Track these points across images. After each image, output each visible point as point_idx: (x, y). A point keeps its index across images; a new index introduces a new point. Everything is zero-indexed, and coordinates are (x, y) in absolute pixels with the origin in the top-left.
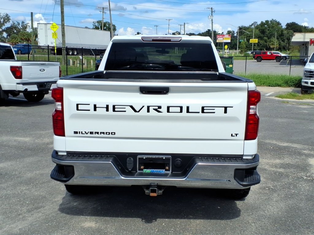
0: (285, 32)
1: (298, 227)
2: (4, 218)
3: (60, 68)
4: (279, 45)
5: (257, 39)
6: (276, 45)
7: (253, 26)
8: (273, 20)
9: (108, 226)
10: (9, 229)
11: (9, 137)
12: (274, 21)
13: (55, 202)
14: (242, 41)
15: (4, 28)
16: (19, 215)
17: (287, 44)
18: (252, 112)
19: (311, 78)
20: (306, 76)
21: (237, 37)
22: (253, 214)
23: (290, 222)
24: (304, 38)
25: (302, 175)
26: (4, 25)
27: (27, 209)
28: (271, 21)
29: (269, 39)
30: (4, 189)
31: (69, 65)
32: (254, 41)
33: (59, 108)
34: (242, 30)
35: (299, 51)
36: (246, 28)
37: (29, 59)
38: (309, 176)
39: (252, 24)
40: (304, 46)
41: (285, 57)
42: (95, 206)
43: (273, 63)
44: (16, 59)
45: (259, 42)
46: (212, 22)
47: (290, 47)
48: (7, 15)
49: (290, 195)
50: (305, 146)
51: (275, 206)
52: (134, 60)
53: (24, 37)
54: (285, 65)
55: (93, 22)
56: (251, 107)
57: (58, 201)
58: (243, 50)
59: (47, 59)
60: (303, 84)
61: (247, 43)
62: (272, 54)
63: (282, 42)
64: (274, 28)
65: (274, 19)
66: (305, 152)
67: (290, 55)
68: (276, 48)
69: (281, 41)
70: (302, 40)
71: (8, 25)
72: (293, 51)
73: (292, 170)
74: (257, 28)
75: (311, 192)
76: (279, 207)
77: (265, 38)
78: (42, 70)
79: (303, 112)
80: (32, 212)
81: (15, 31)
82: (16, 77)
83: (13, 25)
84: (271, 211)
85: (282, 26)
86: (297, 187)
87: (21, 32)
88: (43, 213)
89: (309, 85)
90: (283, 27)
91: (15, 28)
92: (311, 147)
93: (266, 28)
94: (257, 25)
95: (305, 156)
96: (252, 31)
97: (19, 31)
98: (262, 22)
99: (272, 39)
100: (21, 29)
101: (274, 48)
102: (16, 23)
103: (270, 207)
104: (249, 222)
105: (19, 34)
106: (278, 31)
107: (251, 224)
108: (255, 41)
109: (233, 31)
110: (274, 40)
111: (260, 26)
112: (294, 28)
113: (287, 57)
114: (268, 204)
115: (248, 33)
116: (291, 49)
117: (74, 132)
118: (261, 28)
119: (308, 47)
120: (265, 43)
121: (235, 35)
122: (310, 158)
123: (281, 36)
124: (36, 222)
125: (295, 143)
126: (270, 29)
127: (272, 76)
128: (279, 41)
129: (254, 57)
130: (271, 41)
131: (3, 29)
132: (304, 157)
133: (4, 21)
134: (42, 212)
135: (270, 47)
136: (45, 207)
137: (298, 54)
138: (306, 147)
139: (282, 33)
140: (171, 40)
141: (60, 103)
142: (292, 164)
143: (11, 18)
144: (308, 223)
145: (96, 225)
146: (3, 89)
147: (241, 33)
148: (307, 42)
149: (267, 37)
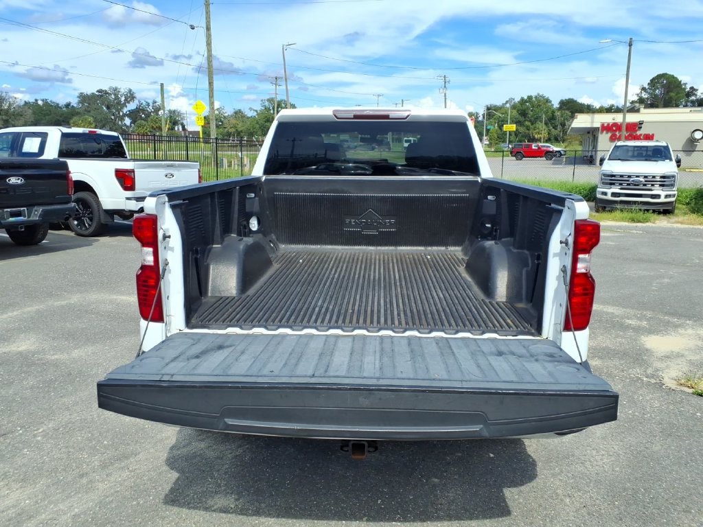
0: (558, 114)
1: (666, 507)
2: (48, 486)
3: (199, 171)
4: (549, 134)
5: (515, 125)
6: (544, 135)
7: (508, 105)
8: (538, 94)
9: (263, 505)
10: (51, 516)
11: (102, 295)
12: (540, 96)
13: (161, 441)
14: (492, 127)
15: (125, 110)
16: (82, 476)
17: (560, 132)
18: (581, 268)
19: (612, 186)
20: (603, 183)
21: (483, 122)
22: (562, 472)
23: (643, 495)
24: (592, 122)
25: (638, 374)
26: (126, 107)
27: (101, 461)
28: (536, 97)
29: (532, 124)
30: (68, 409)
31: (222, 166)
32: (510, 127)
33: (150, 260)
34: (491, 111)
35: (581, 143)
36: (497, 108)
37: (155, 158)
38: (653, 376)
39: (507, 102)
40: (590, 135)
41: (559, 152)
42: (240, 451)
43: (541, 161)
44: (128, 158)
45: (517, 130)
46: (445, 99)
47: (565, 137)
48: (130, 91)
49: (626, 422)
50: (628, 310)
51: (603, 450)
52: (323, 156)
53: (157, 125)
54: (561, 164)
55: (262, 100)
56: (581, 256)
57: (167, 438)
58: (493, 142)
59: (184, 157)
60: (599, 196)
61: (499, 131)
62: (539, 148)
63: (553, 130)
64: (541, 107)
65: (541, 94)
66: (630, 322)
67: (567, 149)
68: (544, 138)
69: (551, 127)
70: (588, 125)
71: (132, 106)
72: (570, 143)
73: (616, 362)
74: (514, 107)
75: (666, 413)
76: (611, 454)
77: (527, 123)
78: (168, 176)
79: (606, 244)
80: (110, 468)
81: (143, 116)
82: (126, 188)
83: (140, 106)
84: (598, 464)
85: (553, 105)
86: (635, 403)
87: (151, 117)
88: (131, 471)
89: (609, 197)
90: (555, 107)
91: (143, 110)
92: (640, 312)
93: (528, 108)
94: (514, 103)
95: (633, 331)
96: (506, 113)
97: (148, 115)
98: (522, 99)
99: (537, 125)
100: (152, 112)
101: (541, 138)
102: (144, 103)
103: (594, 452)
104: (557, 495)
105: (149, 119)
106: (546, 113)
107: (562, 500)
108: (513, 127)
109: (477, 113)
110: (540, 127)
111: (519, 105)
112: (572, 107)
113: (562, 152)
114: (588, 446)
115: (500, 115)
116: (568, 139)
118: (520, 108)
119: (597, 137)
120: (527, 131)
121: (480, 119)
122: (642, 334)
123: (551, 119)
124: (112, 494)
125: (608, 304)
126: (535, 109)
127: (546, 183)
128: (548, 127)
129: (511, 153)
130: (536, 127)
131: (125, 112)
132: (630, 333)
133: (126, 100)
134: (131, 469)
135: (534, 137)
136: (139, 453)
137: (580, 148)
138: (632, 312)
139: (553, 115)
140: (390, 117)
141: (151, 250)
142: (614, 350)
143: (136, 95)
144: (683, 497)
145: (237, 503)
146: (104, 208)
147: (489, 115)
148: (597, 129)
149: (530, 121)
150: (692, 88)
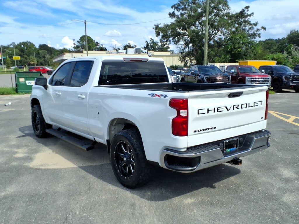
0: (40, 51)
4: (38, 61)
8: (27, 41)
14: (5, 58)
17: (43, 60)
32: (16, 58)
33: (185, 115)
39: (11, 45)
62: (43, 69)
63: (39, 59)
65: (29, 41)
68: (35, 63)
74: (16, 47)
77: (25, 56)
90: (37, 48)
94: (16, 45)
96: (12, 50)
99: (31, 57)
101: (33, 63)
108: (19, 58)
110: (32, 58)
111: (18, 46)
115: (9, 51)
117: (194, 131)
118: (19, 48)
120: (26, 60)
123: (38, 54)
128: (37, 58)
130: (30, 58)
135: (30, 63)
139: (38, 52)
140: (142, 61)
141: (186, 111)
149: (27, 55)
150: (97, 42)
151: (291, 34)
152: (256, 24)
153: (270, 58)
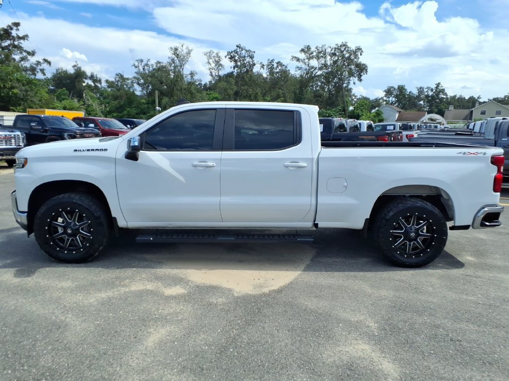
151: (57, 74)
152: (32, 54)
153: (61, 107)
